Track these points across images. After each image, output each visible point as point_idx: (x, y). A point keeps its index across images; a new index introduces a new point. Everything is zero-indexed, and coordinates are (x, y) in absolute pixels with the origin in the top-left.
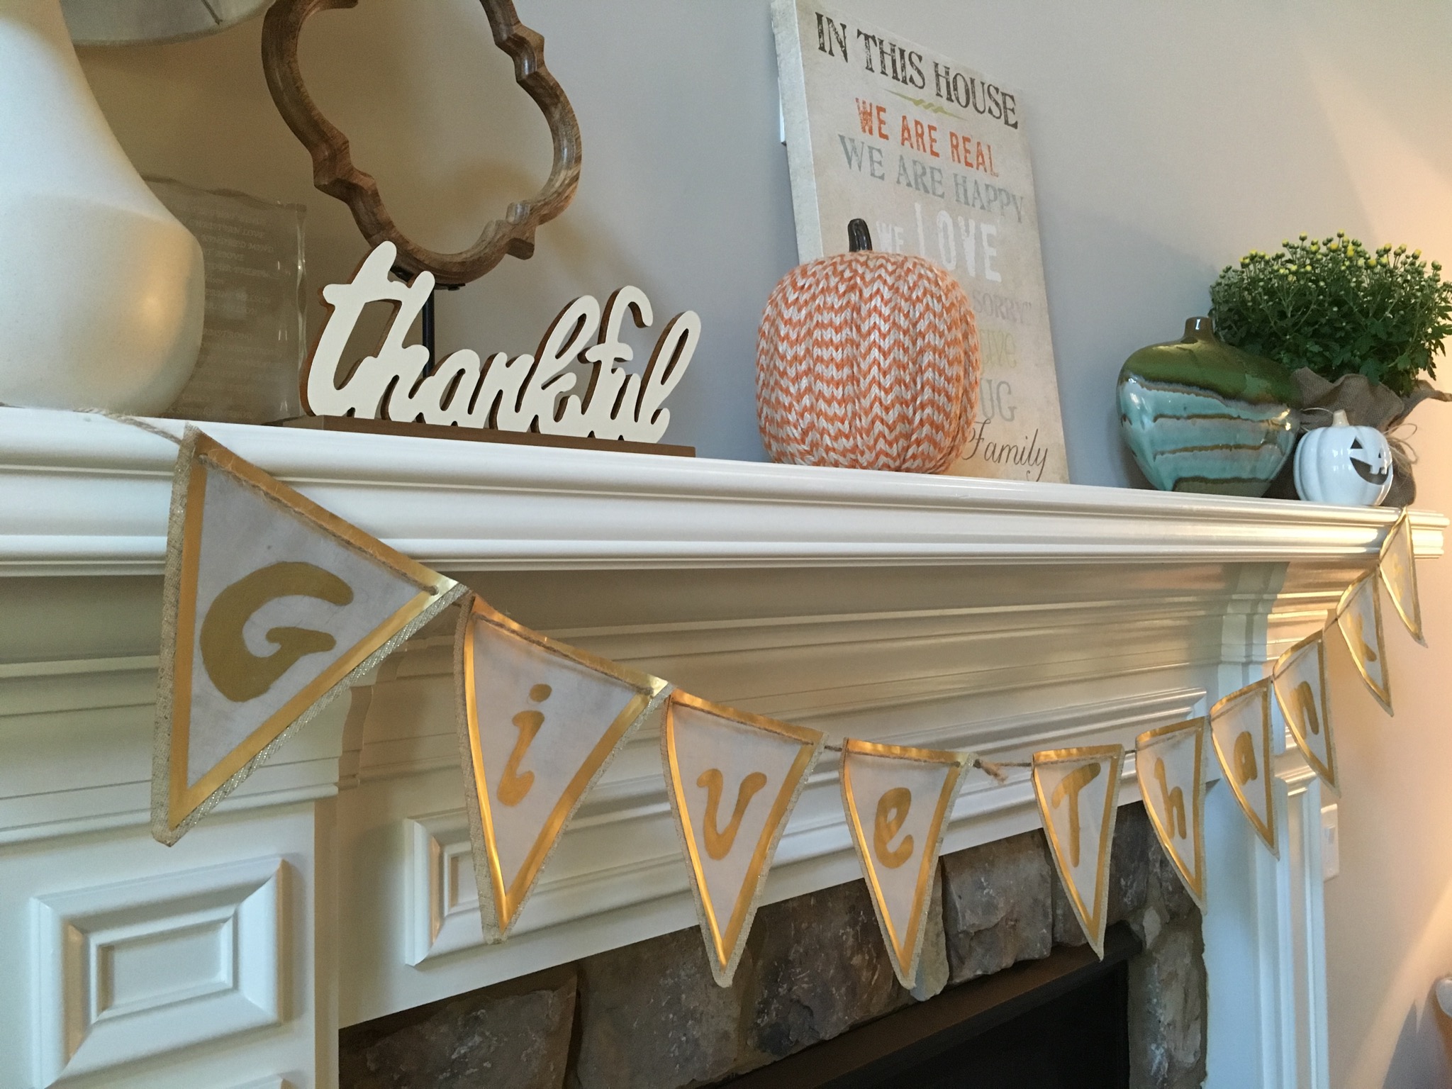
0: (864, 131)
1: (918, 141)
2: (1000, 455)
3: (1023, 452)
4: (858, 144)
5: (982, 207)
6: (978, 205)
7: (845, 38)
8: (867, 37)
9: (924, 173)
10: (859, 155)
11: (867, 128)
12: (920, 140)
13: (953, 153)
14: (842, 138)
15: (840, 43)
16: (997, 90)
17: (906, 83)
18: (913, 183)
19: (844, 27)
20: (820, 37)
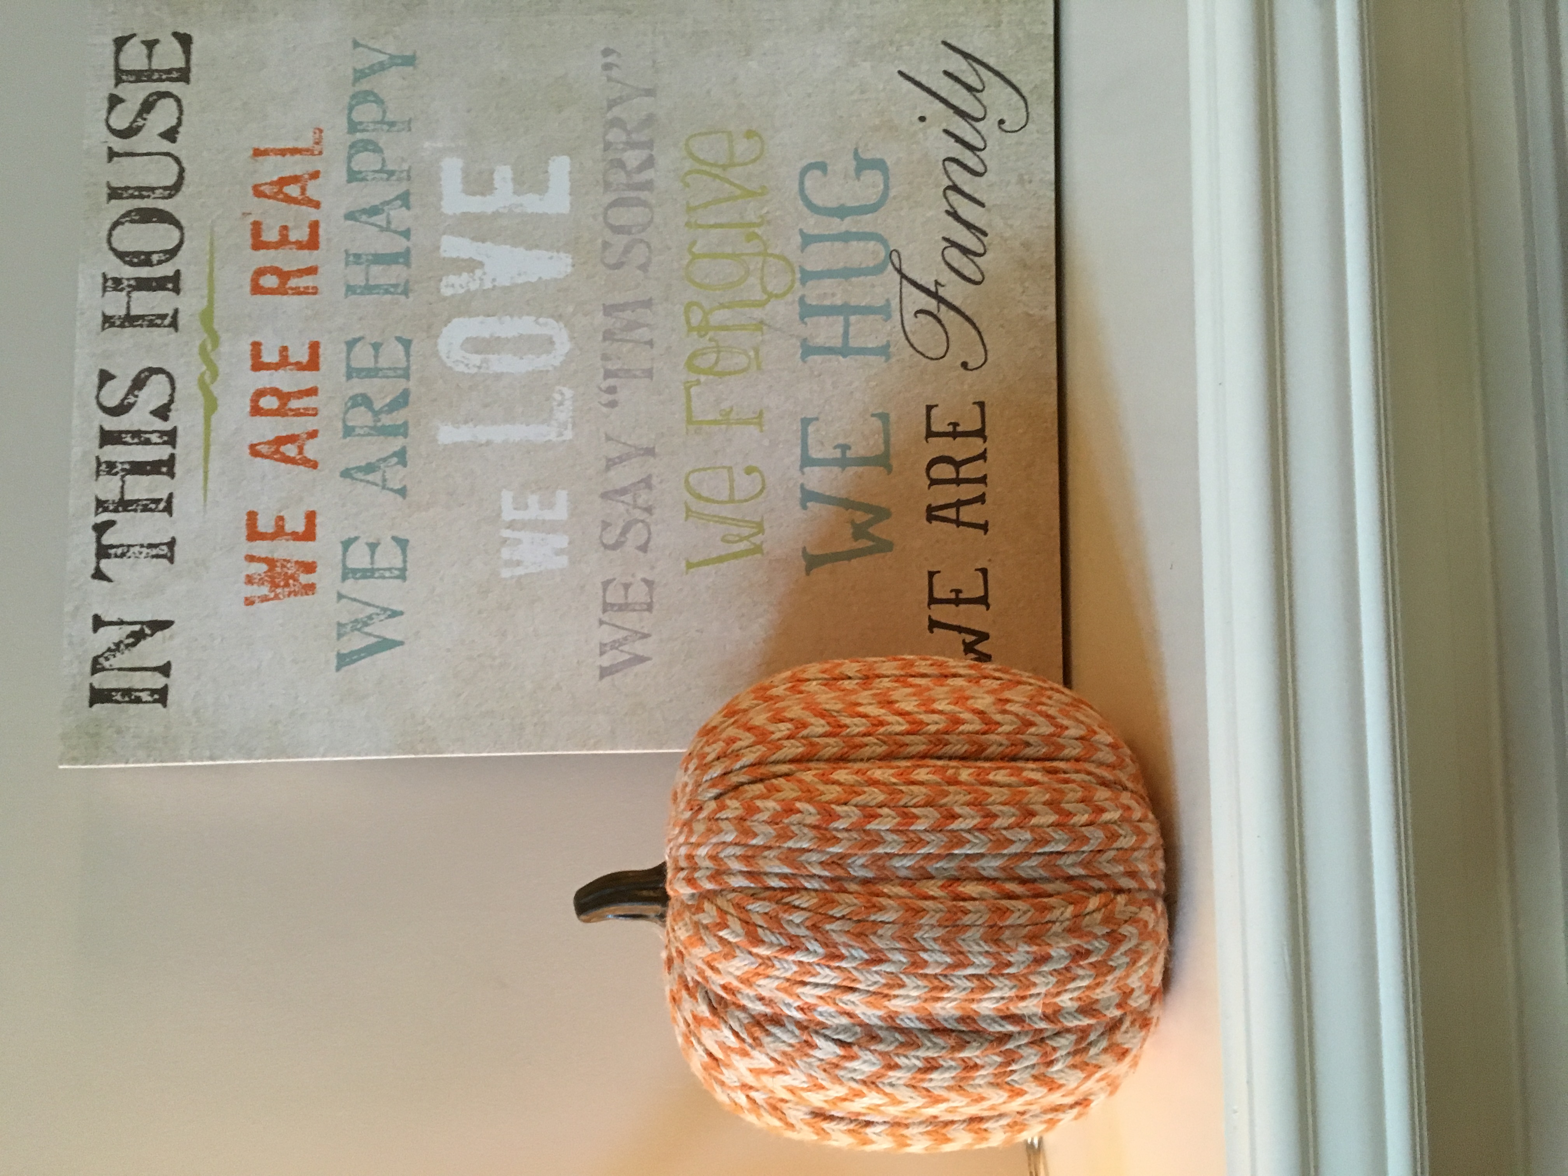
0: (310, 588)
1: (298, 413)
2: (969, 226)
3: (958, 140)
4: (346, 613)
5: (405, 199)
6: (399, 216)
7: (121, 623)
8: (103, 552)
9: (364, 401)
10: (370, 610)
11: (304, 578)
12: (294, 404)
13: (298, 292)
14: (344, 660)
15: (138, 637)
16: (114, 101)
17: (175, 430)
18: (396, 444)
19: (98, 623)
20: (138, 700)
